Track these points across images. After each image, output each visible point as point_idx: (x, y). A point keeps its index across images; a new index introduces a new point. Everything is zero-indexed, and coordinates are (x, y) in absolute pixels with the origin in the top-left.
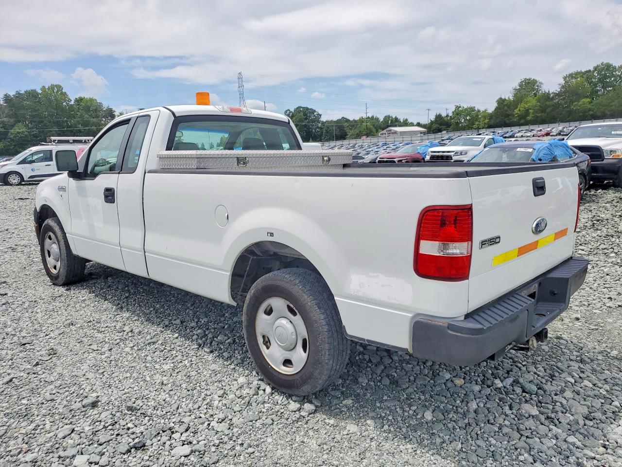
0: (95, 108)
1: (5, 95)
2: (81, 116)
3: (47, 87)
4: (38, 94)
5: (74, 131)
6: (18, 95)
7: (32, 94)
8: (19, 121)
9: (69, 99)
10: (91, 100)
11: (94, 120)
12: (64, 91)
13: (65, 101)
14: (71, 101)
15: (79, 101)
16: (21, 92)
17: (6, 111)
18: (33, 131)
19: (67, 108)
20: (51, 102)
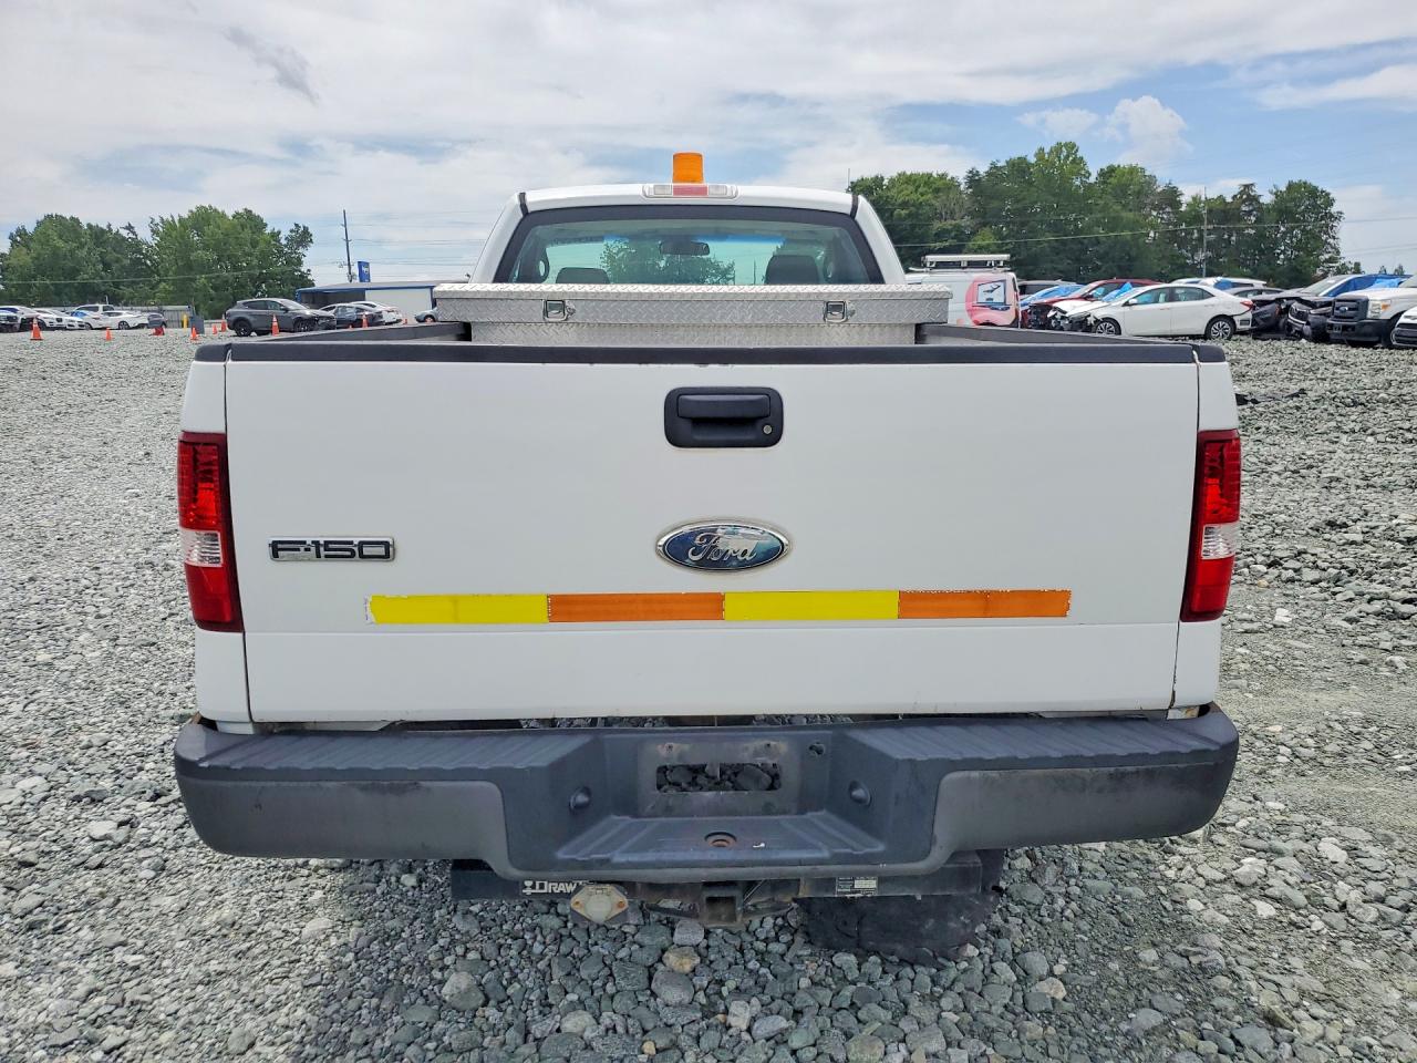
0: (1137, 188)
1: (971, 172)
2: (1105, 208)
3: (1047, 150)
4: (1029, 165)
5: (1086, 241)
6: (994, 171)
7: (1019, 167)
8: (985, 225)
9: (1088, 172)
10: (1133, 170)
11: (1131, 215)
12: (1079, 154)
13: (1078, 174)
14: (1090, 174)
15: (1108, 173)
16: (999, 165)
17: (967, 204)
18: (1007, 244)
19: (1081, 191)
20: (1050, 177)
